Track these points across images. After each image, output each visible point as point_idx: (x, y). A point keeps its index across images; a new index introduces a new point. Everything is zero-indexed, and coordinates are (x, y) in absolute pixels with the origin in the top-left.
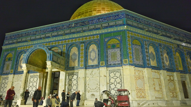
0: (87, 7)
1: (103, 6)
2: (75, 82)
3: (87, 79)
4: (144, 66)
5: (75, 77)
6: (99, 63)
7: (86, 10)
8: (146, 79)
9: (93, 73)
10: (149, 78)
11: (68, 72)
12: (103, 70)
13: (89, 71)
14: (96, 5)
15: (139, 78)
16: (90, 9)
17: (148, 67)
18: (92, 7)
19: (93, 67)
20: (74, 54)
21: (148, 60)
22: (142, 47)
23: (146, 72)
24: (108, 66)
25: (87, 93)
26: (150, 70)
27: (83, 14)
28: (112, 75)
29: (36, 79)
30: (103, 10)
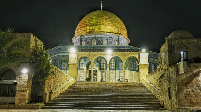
0: (96, 19)
1: (109, 21)
2: (104, 75)
3: (110, 74)
4: (133, 70)
5: (104, 73)
6: (115, 68)
7: (96, 23)
8: (133, 75)
9: (113, 72)
10: (134, 75)
11: (101, 71)
12: (117, 71)
13: (111, 71)
14: (104, 19)
15: (131, 75)
16: (100, 23)
17: (135, 71)
18: (101, 21)
19: (112, 69)
20: (103, 63)
21: (135, 68)
22: (133, 62)
23: (134, 72)
24: (119, 69)
25: (110, 80)
26: (135, 72)
27: (94, 25)
28: (121, 73)
29: (83, 73)
30: (109, 25)
